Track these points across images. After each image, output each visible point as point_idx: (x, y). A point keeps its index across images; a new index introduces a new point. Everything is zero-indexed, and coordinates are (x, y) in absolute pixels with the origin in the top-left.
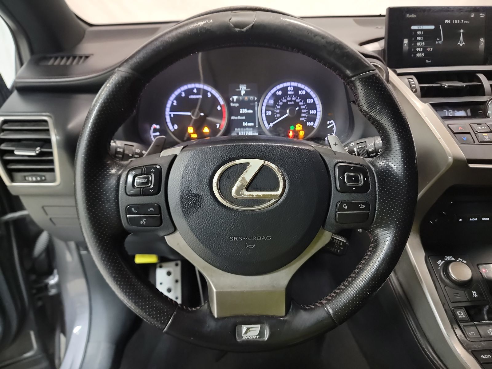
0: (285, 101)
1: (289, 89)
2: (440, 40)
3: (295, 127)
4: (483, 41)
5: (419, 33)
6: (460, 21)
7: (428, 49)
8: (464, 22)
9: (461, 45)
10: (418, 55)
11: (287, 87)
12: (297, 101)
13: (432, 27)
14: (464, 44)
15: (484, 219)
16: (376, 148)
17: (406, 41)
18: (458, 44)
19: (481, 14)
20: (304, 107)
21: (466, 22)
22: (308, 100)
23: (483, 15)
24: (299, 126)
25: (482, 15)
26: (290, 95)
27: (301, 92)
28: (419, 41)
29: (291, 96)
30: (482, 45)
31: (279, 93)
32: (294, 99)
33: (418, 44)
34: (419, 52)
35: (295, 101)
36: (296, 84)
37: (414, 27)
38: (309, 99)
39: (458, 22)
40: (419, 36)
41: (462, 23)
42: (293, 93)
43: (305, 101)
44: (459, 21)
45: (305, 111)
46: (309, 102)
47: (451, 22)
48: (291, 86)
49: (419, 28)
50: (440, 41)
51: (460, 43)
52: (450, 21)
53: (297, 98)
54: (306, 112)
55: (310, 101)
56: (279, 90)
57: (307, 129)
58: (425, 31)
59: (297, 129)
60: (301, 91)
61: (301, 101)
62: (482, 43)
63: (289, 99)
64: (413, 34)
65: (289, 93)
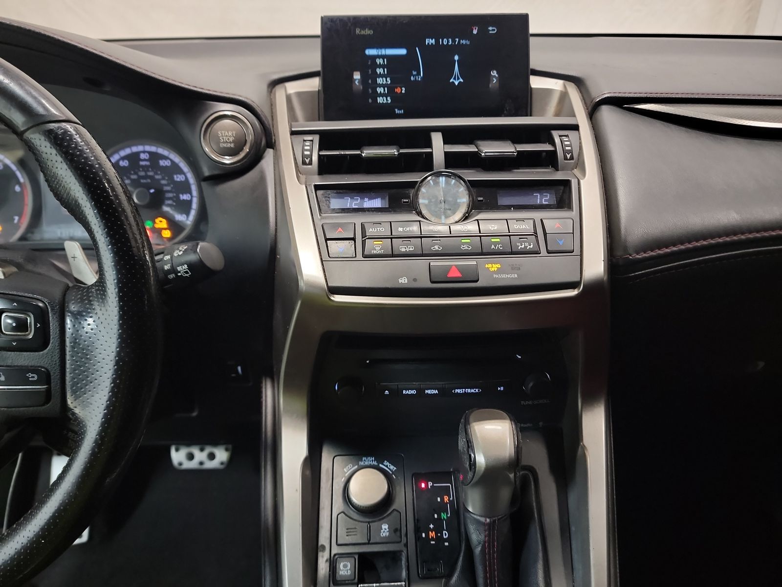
0: (134, 177)
1: (143, 156)
2: (419, 74)
3: (154, 222)
4: (497, 76)
5: (378, 61)
6: (454, 41)
7: (398, 90)
8: (459, 42)
9: (456, 83)
10: (380, 100)
11: (137, 154)
12: (157, 177)
13: (403, 52)
14: (462, 80)
15: (428, 392)
16: (174, 264)
17: (357, 76)
18: (451, 81)
19: (490, 28)
20: (168, 188)
21: (463, 42)
22: (175, 176)
23: (494, 30)
24: (161, 221)
25: (492, 30)
26: (143, 167)
27: (163, 163)
28: (381, 76)
29: (145, 168)
30: (494, 82)
31: (124, 163)
32: (151, 174)
33: (380, 81)
34: (381, 95)
35: (151, 177)
36: (153, 149)
37: (370, 52)
38: (178, 176)
39: (448, 42)
40: (380, 66)
41: (456, 43)
42: (148, 163)
43: (171, 179)
44: (450, 40)
45: (170, 195)
46: (178, 180)
47: (437, 41)
48: (144, 152)
49: (380, 53)
50: (418, 76)
51: (455, 79)
52: (434, 40)
53: (156, 174)
54: (174, 197)
55: (179, 178)
56: (123, 158)
57: (176, 227)
58: (390, 58)
59: (157, 226)
60: (164, 161)
61: (163, 179)
62: (494, 79)
63: (142, 174)
64: (369, 63)
65: (142, 163)
